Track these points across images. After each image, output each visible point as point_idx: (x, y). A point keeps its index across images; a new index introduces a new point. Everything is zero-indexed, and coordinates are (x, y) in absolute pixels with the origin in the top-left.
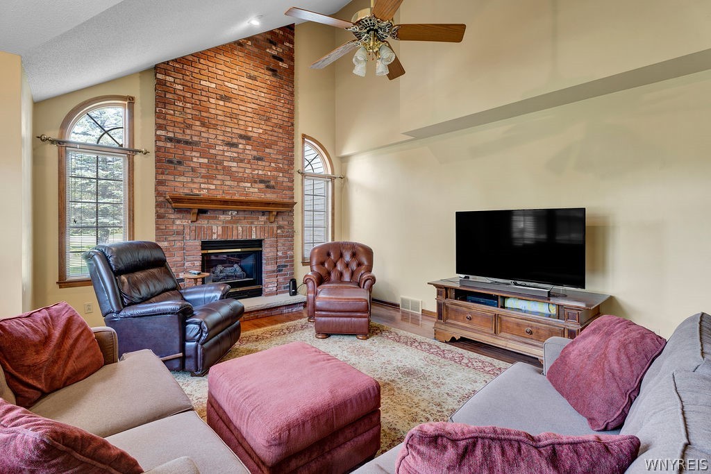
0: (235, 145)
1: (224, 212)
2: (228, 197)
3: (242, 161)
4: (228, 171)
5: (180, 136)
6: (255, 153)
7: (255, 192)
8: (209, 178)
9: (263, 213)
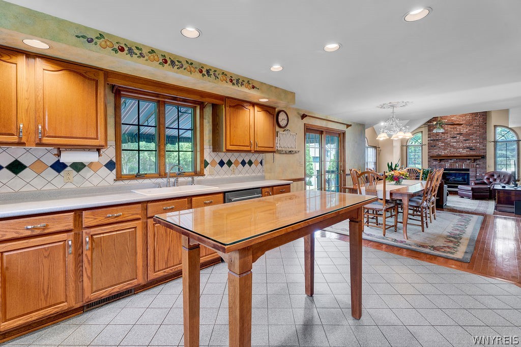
0: (455, 137)
1: (451, 160)
2: (452, 155)
3: (458, 142)
4: (452, 146)
5: (434, 139)
6: (464, 138)
7: (464, 152)
8: (445, 149)
9: (469, 159)
